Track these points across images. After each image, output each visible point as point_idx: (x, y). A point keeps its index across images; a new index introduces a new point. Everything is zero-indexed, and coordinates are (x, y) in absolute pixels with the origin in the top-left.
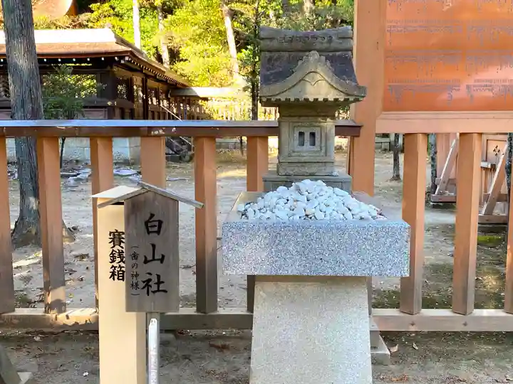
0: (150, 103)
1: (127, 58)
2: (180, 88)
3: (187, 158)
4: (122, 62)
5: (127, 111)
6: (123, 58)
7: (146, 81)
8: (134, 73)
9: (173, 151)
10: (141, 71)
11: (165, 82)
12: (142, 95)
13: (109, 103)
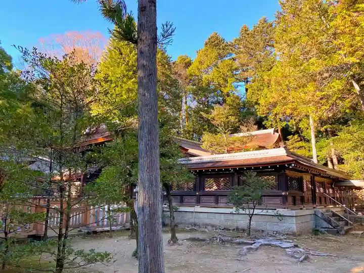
0: (317, 191)
1: (293, 165)
2: (341, 181)
3: (343, 232)
4: (291, 167)
5: (298, 198)
6: (291, 165)
7: (314, 178)
8: (303, 174)
9: (332, 226)
10: (307, 172)
11: (329, 177)
12: (310, 186)
13: (283, 194)
